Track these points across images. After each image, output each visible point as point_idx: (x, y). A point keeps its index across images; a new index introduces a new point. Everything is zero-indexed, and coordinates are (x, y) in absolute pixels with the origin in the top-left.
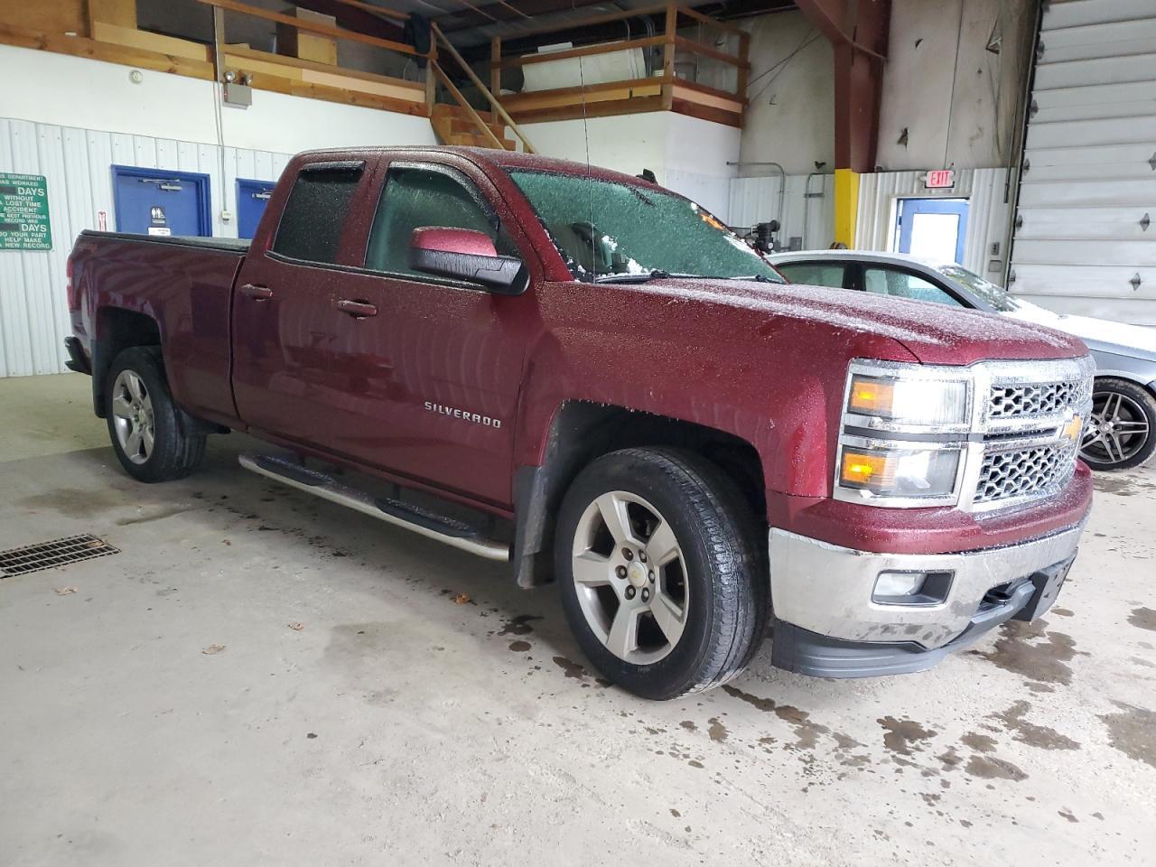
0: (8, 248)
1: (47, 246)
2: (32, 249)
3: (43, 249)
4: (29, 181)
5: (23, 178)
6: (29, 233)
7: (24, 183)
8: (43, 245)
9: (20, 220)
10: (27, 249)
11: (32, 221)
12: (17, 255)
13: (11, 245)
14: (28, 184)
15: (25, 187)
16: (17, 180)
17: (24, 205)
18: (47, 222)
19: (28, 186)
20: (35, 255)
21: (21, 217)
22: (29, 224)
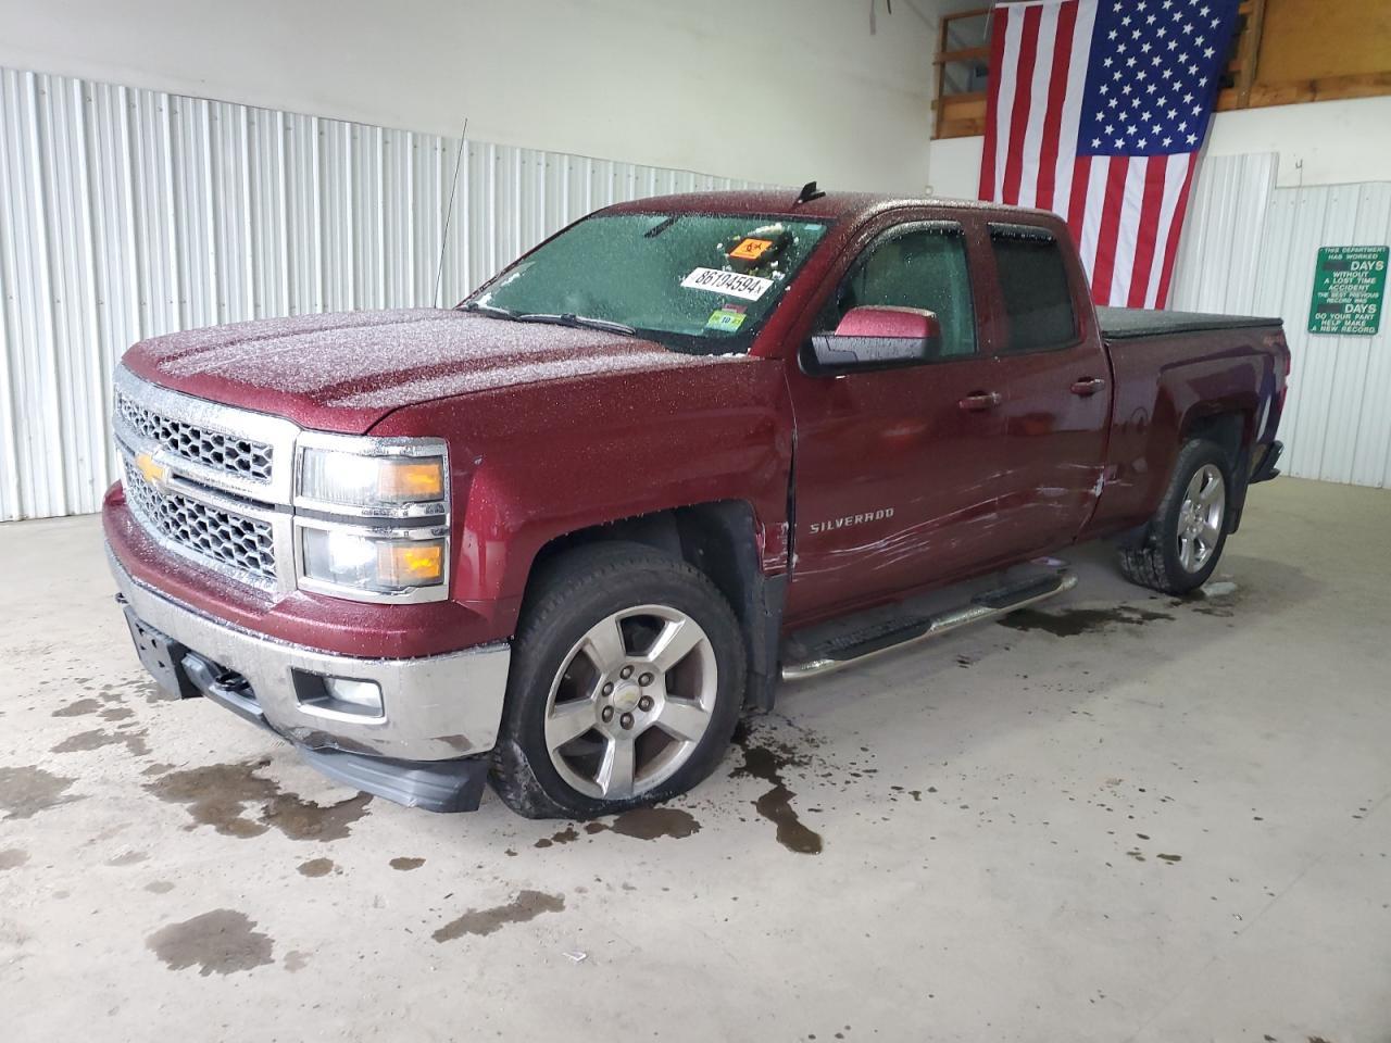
0: (1322, 332)
1: (1372, 330)
2: (1351, 333)
3: (1368, 334)
4: (1367, 253)
5: (1361, 250)
6: (1353, 315)
7: (1360, 256)
8: (1366, 329)
9: (1345, 300)
10: (1345, 333)
11: (1361, 301)
12: (1333, 340)
13: (1328, 329)
14: (1365, 256)
15: (1361, 261)
16: (1353, 253)
17: (1355, 282)
18: (1379, 302)
19: (1363, 260)
20: (1355, 340)
21: (1347, 296)
22: (1355, 305)
